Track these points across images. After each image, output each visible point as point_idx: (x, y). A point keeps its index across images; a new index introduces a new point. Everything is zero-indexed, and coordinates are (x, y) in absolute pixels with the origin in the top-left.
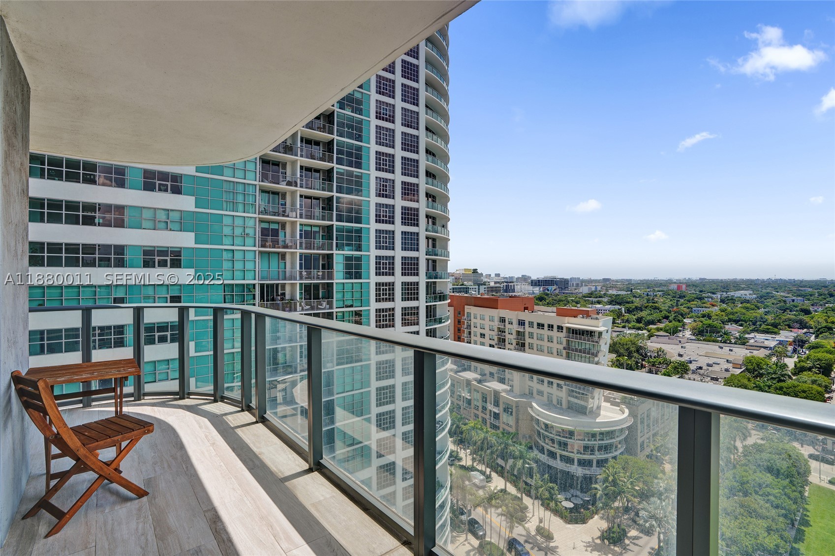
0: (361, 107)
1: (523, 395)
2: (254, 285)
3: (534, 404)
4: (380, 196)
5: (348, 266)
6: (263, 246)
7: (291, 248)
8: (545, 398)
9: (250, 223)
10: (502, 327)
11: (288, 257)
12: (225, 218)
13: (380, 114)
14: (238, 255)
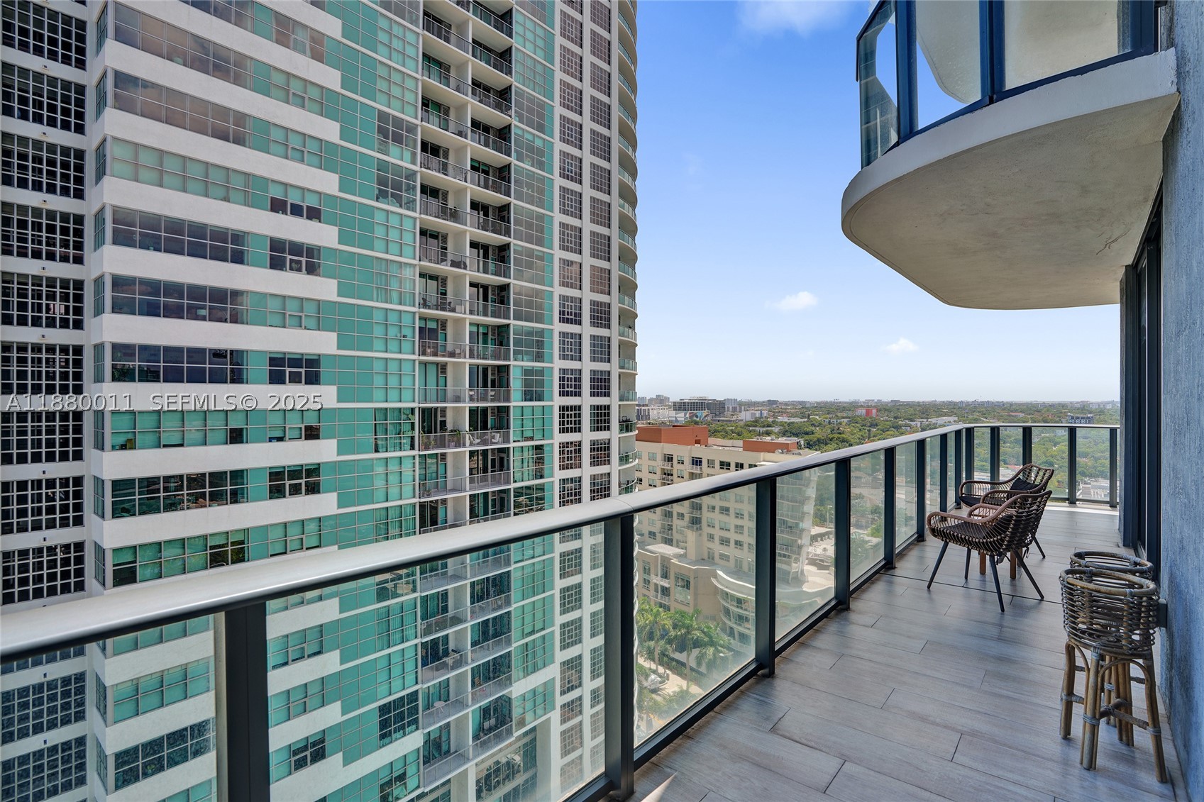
0: (543, 159)
1: (702, 561)
2: (413, 410)
3: (720, 573)
4: (563, 286)
5: (527, 383)
6: (424, 354)
7: (459, 357)
8: (732, 564)
9: (407, 320)
10: (669, 468)
11: (449, 369)
12: (375, 312)
13: (564, 170)
14: (393, 367)
